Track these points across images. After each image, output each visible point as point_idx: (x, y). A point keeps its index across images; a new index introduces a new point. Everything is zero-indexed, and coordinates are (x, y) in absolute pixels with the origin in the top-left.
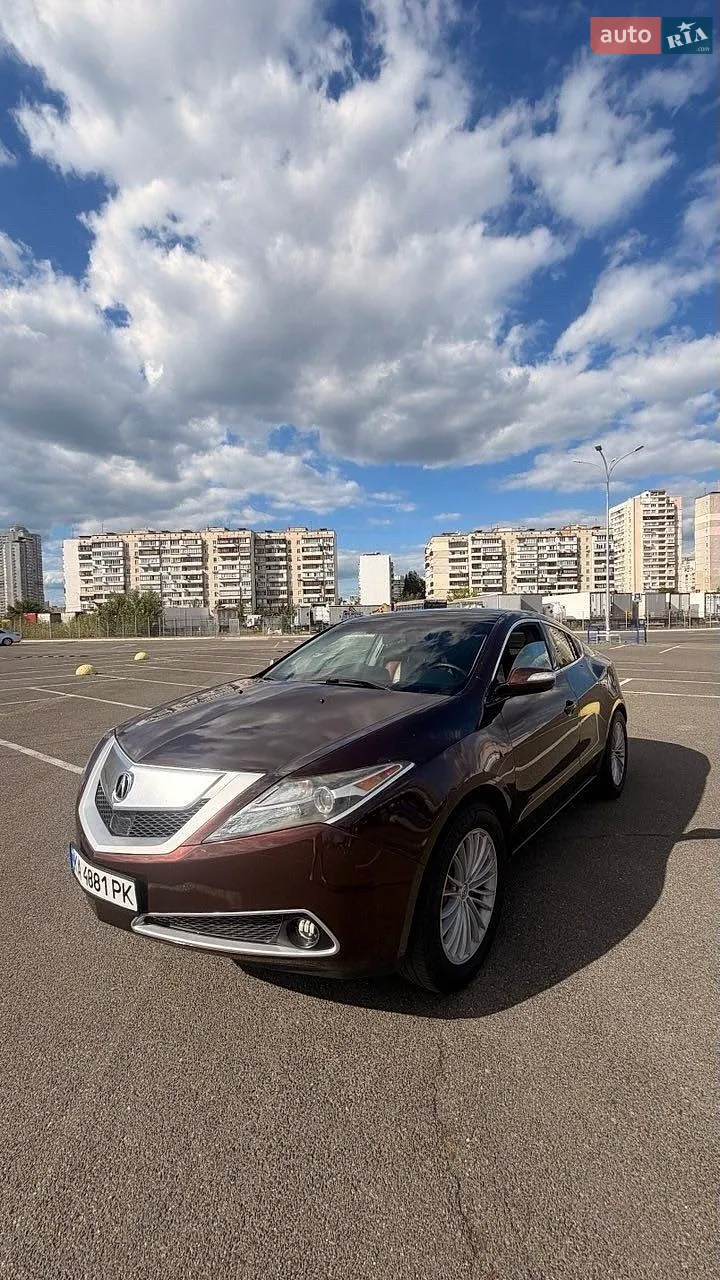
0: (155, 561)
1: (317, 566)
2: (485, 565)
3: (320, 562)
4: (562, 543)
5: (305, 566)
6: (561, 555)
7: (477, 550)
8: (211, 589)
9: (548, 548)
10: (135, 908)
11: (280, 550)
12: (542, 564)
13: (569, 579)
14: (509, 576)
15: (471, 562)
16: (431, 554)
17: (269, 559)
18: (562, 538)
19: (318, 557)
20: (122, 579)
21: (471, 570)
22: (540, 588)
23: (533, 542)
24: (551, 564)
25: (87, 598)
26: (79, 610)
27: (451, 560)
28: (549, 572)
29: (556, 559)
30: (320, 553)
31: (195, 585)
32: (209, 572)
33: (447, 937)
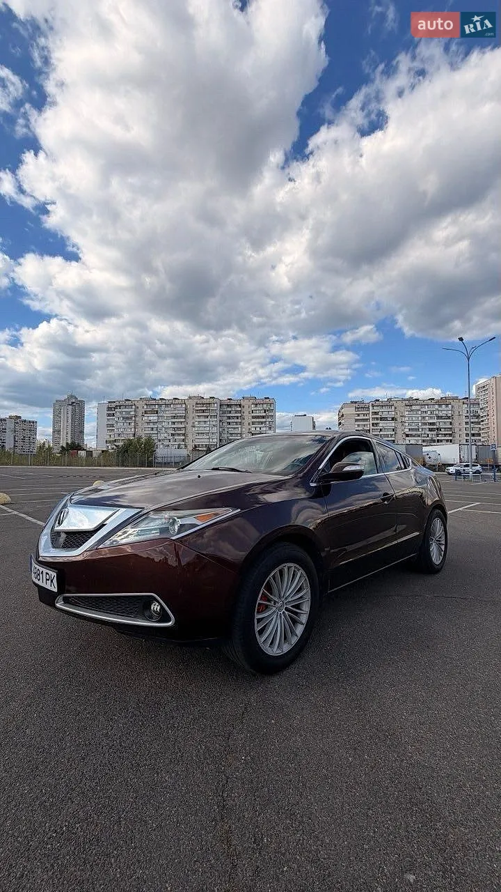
0: (153, 418)
1: (262, 423)
2: (382, 424)
3: (264, 420)
4: (439, 409)
5: (253, 423)
6: (438, 417)
7: (376, 413)
8: (190, 436)
9: (429, 412)
10: (56, 590)
11: (237, 412)
12: (425, 424)
13: (445, 435)
14: (400, 432)
15: (371, 422)
16: (343, 416)
17: (229, 418)
18: (440, 405)
19: (263, 417)
20: (133, 430)
21: (372, 427)
22: (424, 441)
23: (418, 407)
24: (431, 424)
27: (357, 420)
28: (431, 430)
29: (435, 421)
30: (264, 414)
31: (179, 435)
32: (189, 426)
33: (261, 632)
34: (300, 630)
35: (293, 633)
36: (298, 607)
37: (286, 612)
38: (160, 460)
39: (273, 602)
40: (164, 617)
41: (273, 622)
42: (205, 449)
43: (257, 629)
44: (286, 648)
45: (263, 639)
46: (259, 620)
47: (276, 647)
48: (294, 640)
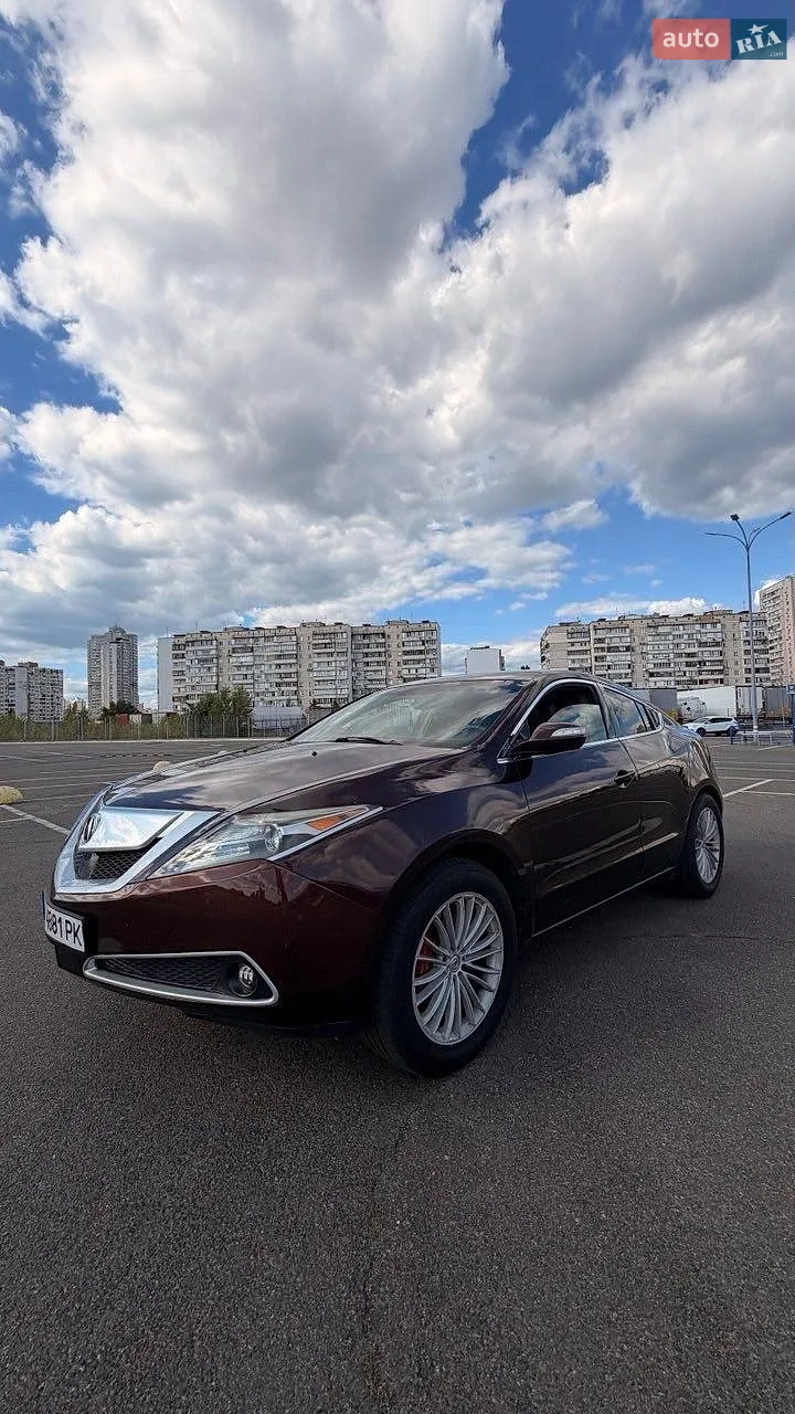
0: (247, 659)
1: (419, 661)
2: (610, 657)
3: (423, 657)
4: (704, 630)
5: (406, 662)
6: (701, 644)
7: (601, 641)
8: (306, 687)
9: (686, 637)
10: (82, 949)
11: (378, 646)
12: (680, 655)
13: (713, 672)
14: (639, 668)
15: (594, 654)
16: (547, 646)
17: (367, 655)
18: (703, 625)
19: (421, 652)
20: (214, 678)
21: (594, 663)
22: (678, 683)
23: (666, 629)
24: (689, 655)
25: (179, 699)
26: (172, 711)
27: (570, 653)
28: (688, 664)
29: (695, 650)
30: (423, 648)
31: (288, 684)
32: (303, 670)
33: (424, 1007)
34: (487, 1000)
35: (476, 1006)
36: (483, 963)
37: (465, 973)
38: (259, 726)
39: (441, 958)
40: (260, 990)
41: (444, 989)
42: (329, 705)
43: (417, 1002)
44: (466, 1031)
45: (427, 1019)
46: (419, 989)
47: (449, 1031)
48: (478, 1018)
